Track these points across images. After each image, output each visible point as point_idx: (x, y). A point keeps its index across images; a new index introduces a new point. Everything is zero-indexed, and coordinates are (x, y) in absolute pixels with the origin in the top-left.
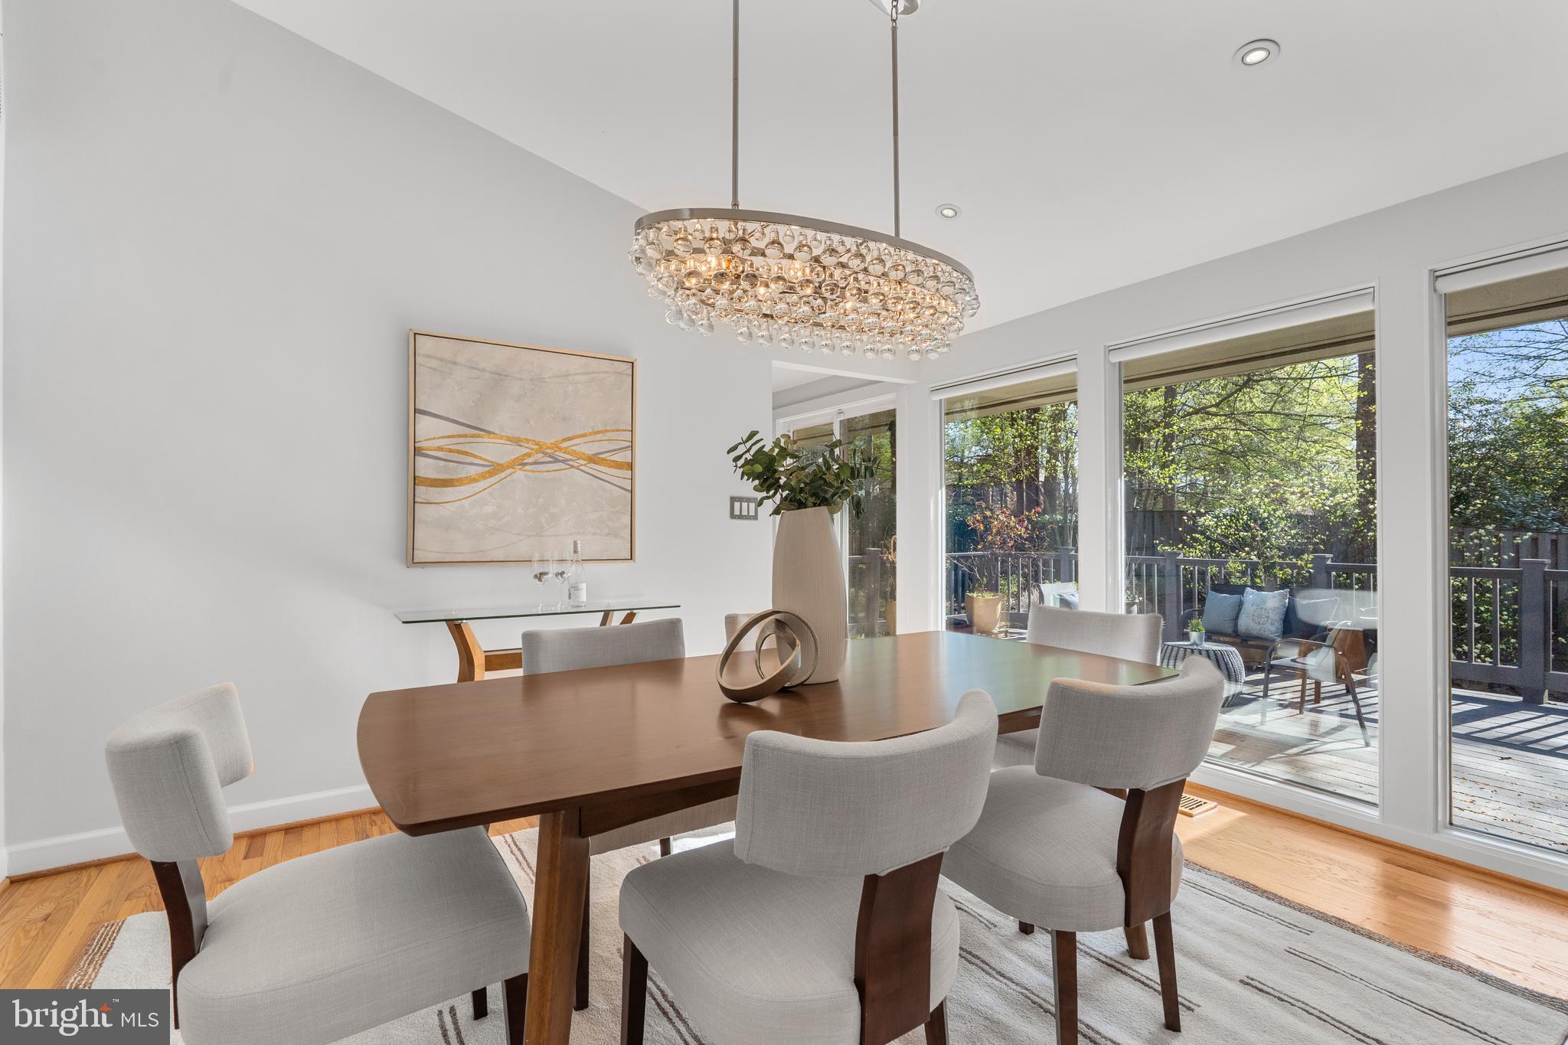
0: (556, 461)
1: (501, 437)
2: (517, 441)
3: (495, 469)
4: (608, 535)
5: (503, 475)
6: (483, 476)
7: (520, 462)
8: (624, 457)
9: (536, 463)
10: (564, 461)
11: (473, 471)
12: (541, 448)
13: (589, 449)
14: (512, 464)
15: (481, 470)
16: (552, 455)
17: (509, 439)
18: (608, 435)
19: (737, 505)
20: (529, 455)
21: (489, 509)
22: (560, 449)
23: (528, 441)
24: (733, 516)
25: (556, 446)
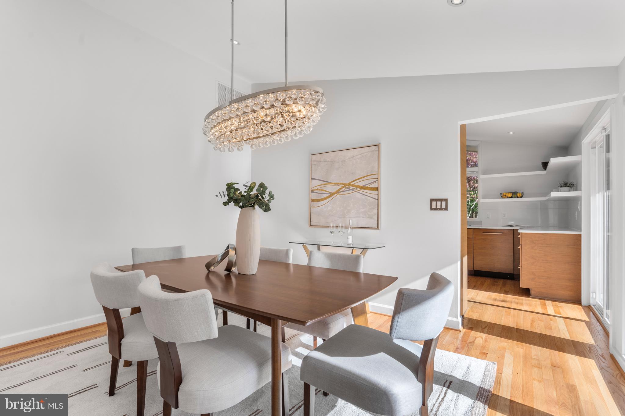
0: (350, 190)
1: (333, 184)
2: (337, 184)
3: (332, 194)
4: (368, 218)
5: (333, 196)
6: (328, 197)
7: (338, 192)
8: (375, 185)
9: (343, 191)
10: (352, 190)
11: (325, 196)
12: (345, 185)
13: (361, 184)
14: (336, 193)
15: (327, 195)
16: (348, 186)
17: (335, 184)
18: (368, 177)
19: (434, 203)
20: (341, 189)
21: (329, 208)
22: (351, 185)
23: (341, 184)
24: (432, 209)
25: (350, 184)
